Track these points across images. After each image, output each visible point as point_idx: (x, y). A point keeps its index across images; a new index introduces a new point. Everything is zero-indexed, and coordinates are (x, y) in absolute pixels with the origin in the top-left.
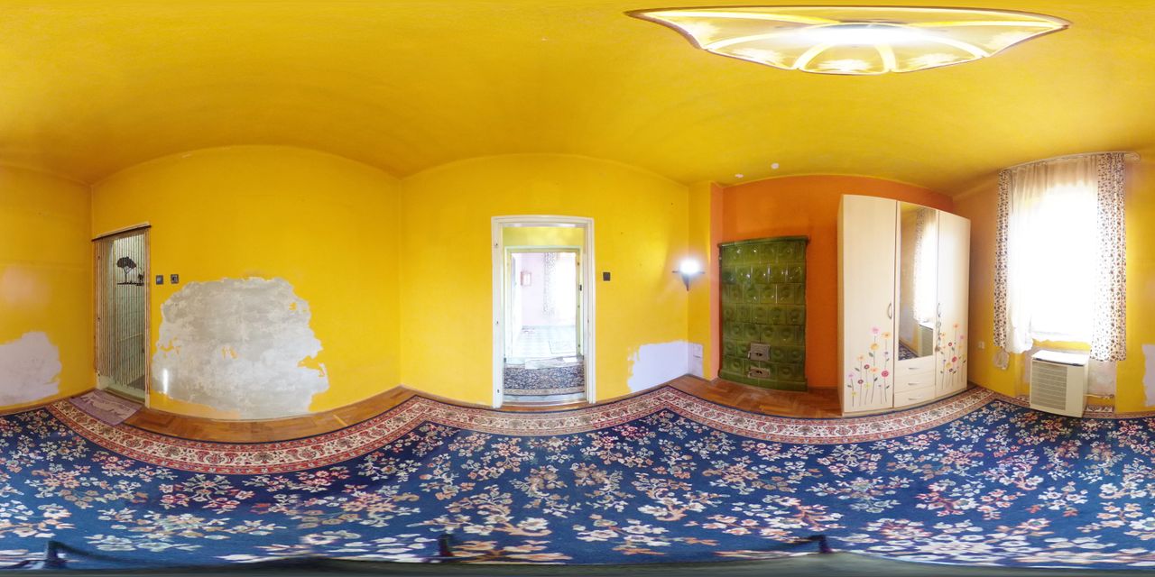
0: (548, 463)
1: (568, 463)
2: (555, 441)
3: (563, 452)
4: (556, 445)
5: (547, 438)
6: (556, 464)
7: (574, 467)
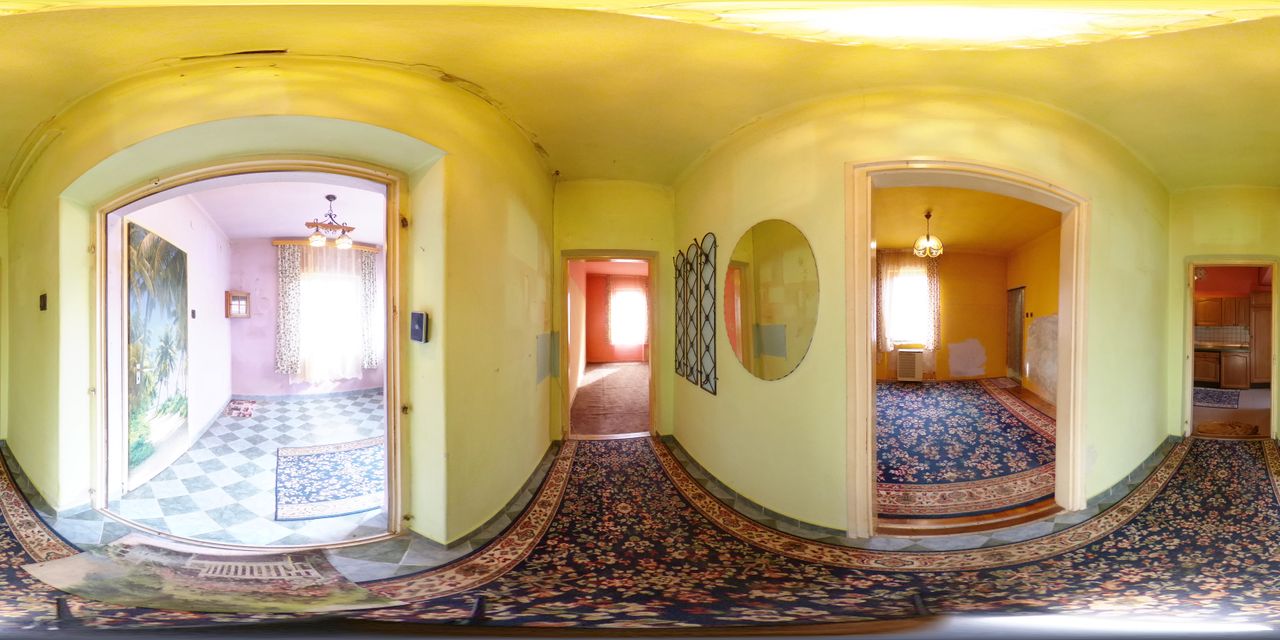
0: (954, 460)
1: (941, 460)
2: (951, 477)
3: (944, 468)
4: (950, 474)
5: (958, 480)
6: (949, 460)
7: (938, 457)
